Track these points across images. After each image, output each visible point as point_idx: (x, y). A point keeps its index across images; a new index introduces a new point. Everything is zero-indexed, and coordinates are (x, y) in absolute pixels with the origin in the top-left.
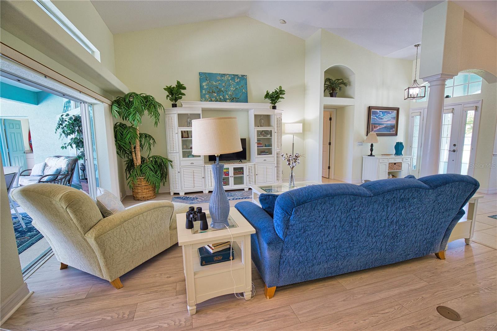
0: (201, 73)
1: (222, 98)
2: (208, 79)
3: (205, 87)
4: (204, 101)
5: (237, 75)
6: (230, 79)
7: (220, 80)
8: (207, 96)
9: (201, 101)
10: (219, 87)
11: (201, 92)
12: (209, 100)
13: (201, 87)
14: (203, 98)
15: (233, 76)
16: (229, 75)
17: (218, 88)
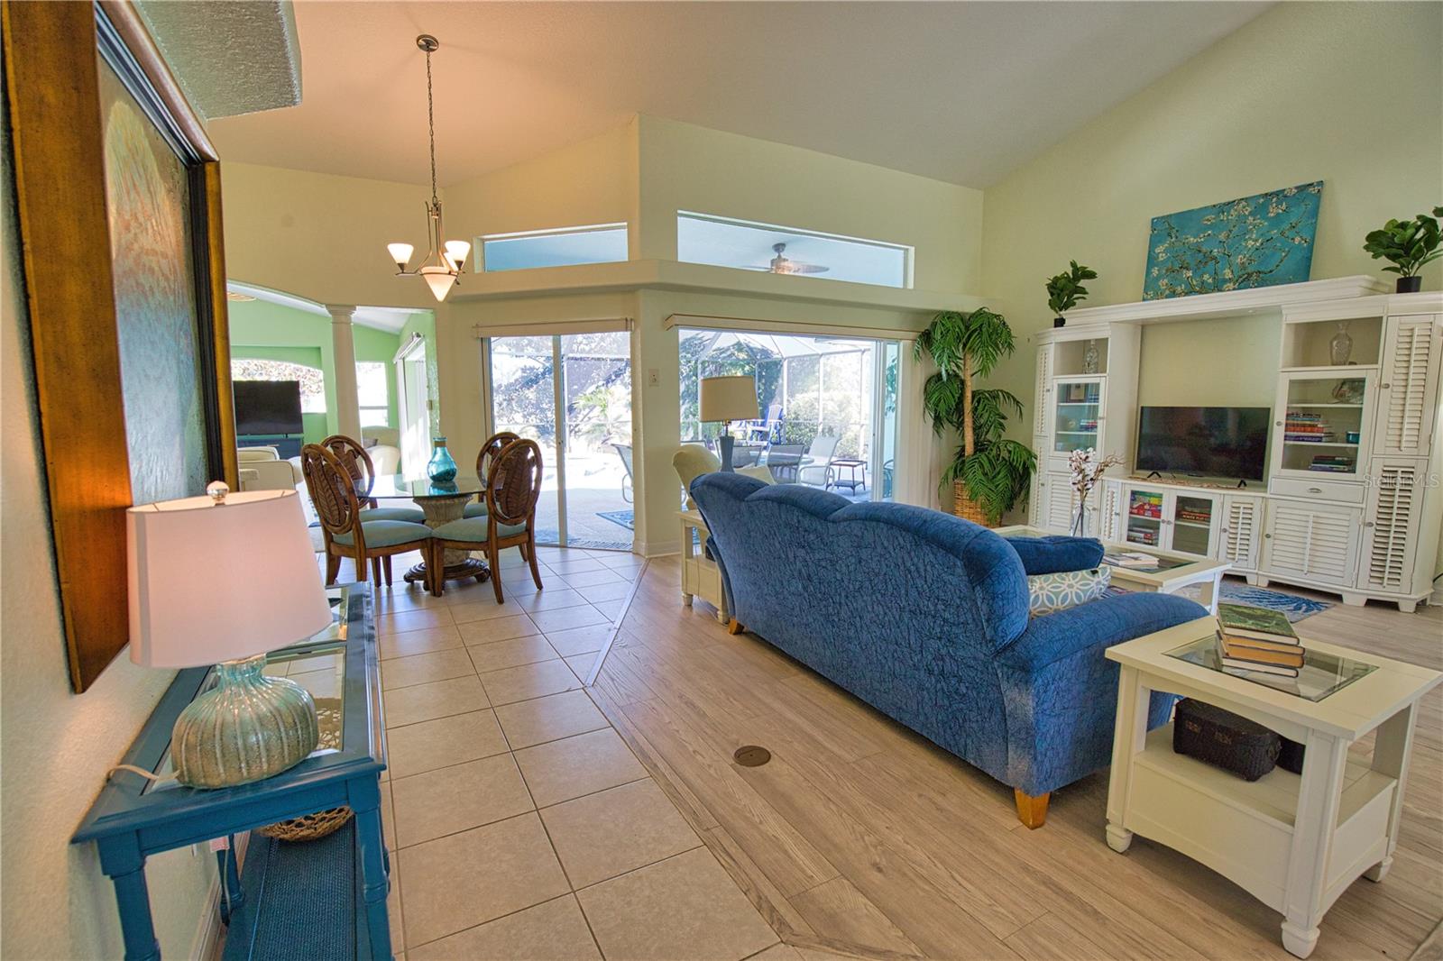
0: (1157, 218)
1: (1210, 281)
2: (1175, 231)
3: (1162, 257)
4: (1152, 299)
5: (1276, 194)
6: (1247, 213)
7: (1209, 227)
8: (1163, 283)
9: (1144, 300)
10: (1204, 249)
11: (1148, 272)
12: (1167, 292)
13: (1151, 260)
14: (1151, 291)
15: (1262, 200)
16: (1246, 199)
17: (1200, 251)
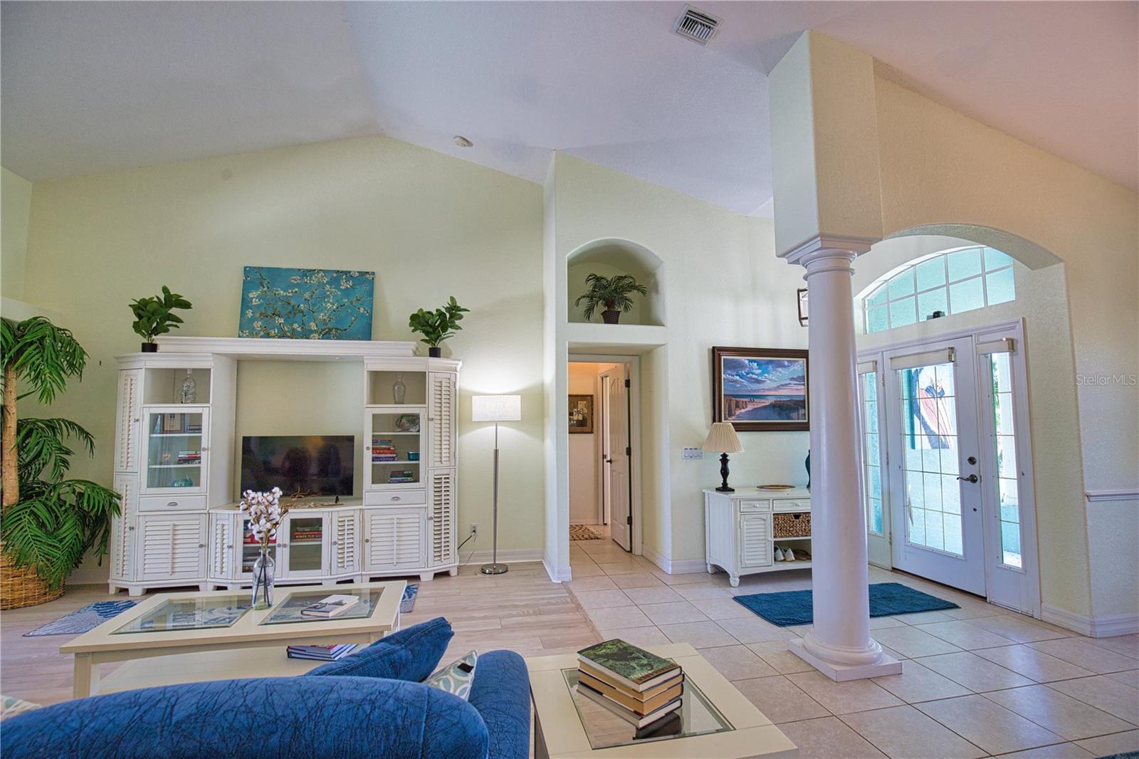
0: (250, 267)
1: (299, 329)
2: (266, 282)
3: (255, 302)
4: (247, 337)
5: (346, 273)
7: (297, 285)
8: (258, 325)
9: (239, 337)
10: (293, 303)
11: (243, 313)
12: (262, 333)
13: (245, 303)
14: (246, 329)
15: (335, 275)
16: (324, 271)
17: (289, 304)
